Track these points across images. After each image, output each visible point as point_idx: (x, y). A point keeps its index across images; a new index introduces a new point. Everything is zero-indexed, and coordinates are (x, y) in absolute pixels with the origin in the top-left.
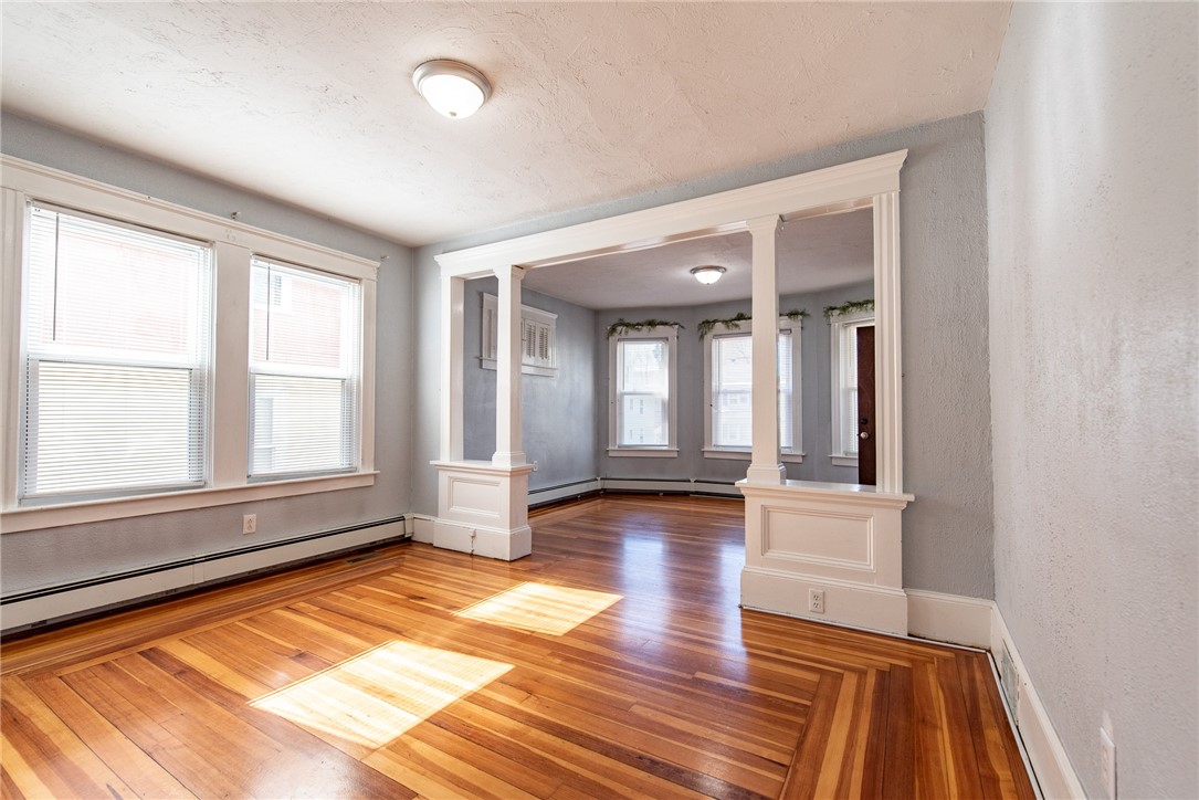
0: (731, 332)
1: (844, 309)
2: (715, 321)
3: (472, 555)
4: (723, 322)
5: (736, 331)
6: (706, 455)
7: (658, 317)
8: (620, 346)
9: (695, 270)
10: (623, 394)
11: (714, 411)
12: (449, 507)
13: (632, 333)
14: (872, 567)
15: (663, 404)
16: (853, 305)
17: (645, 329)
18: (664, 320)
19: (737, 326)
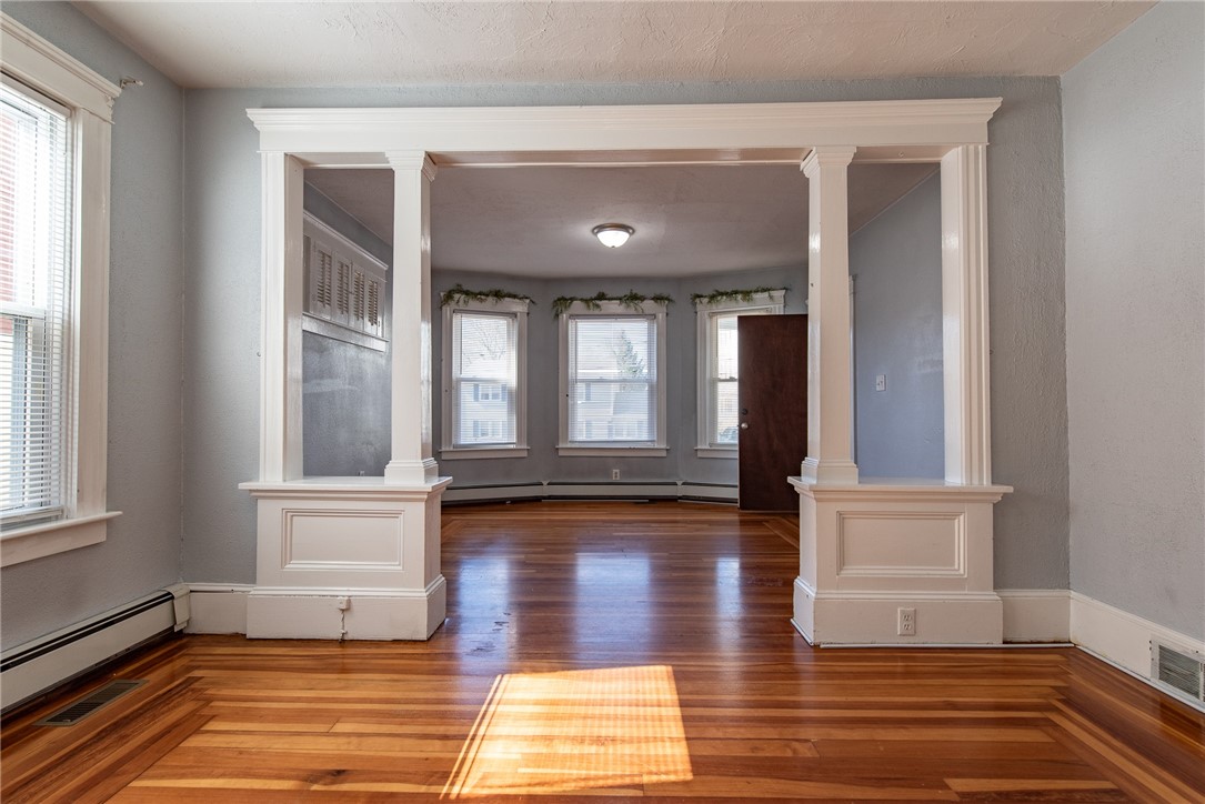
0: (591, 312)
1: (712, 297)
2: (572, 299)
3: (343, 642)
4: (582, 300)
5: (597, 312)
6: (561, 453)
7: (507, 288)
8: (456, 319)
9: (601, 228)
10: (460, 380)
11: (570, 402)
12: (284, 562)
13: (474, 304)
14: (962, 571)
15: (510, 393)
16: (722, 294)
17: (490, 299)
18: (512, 291)
19: (598, 306)
